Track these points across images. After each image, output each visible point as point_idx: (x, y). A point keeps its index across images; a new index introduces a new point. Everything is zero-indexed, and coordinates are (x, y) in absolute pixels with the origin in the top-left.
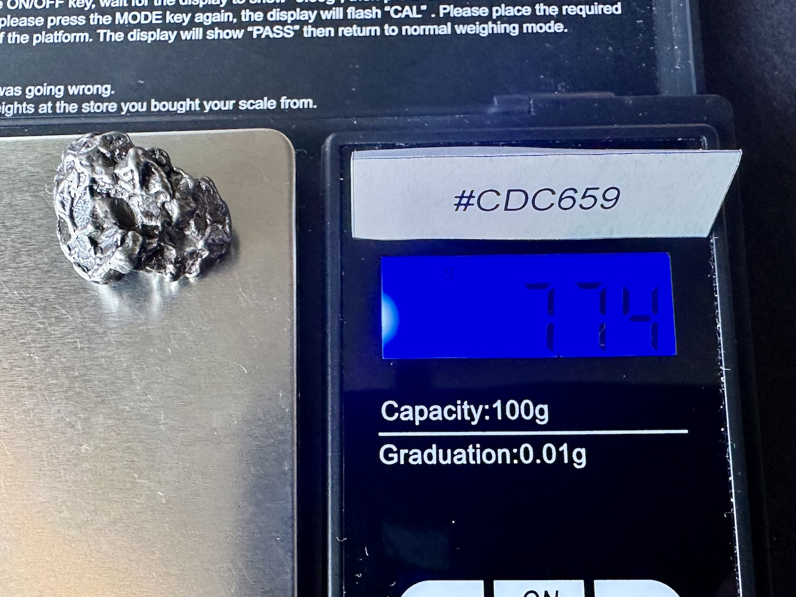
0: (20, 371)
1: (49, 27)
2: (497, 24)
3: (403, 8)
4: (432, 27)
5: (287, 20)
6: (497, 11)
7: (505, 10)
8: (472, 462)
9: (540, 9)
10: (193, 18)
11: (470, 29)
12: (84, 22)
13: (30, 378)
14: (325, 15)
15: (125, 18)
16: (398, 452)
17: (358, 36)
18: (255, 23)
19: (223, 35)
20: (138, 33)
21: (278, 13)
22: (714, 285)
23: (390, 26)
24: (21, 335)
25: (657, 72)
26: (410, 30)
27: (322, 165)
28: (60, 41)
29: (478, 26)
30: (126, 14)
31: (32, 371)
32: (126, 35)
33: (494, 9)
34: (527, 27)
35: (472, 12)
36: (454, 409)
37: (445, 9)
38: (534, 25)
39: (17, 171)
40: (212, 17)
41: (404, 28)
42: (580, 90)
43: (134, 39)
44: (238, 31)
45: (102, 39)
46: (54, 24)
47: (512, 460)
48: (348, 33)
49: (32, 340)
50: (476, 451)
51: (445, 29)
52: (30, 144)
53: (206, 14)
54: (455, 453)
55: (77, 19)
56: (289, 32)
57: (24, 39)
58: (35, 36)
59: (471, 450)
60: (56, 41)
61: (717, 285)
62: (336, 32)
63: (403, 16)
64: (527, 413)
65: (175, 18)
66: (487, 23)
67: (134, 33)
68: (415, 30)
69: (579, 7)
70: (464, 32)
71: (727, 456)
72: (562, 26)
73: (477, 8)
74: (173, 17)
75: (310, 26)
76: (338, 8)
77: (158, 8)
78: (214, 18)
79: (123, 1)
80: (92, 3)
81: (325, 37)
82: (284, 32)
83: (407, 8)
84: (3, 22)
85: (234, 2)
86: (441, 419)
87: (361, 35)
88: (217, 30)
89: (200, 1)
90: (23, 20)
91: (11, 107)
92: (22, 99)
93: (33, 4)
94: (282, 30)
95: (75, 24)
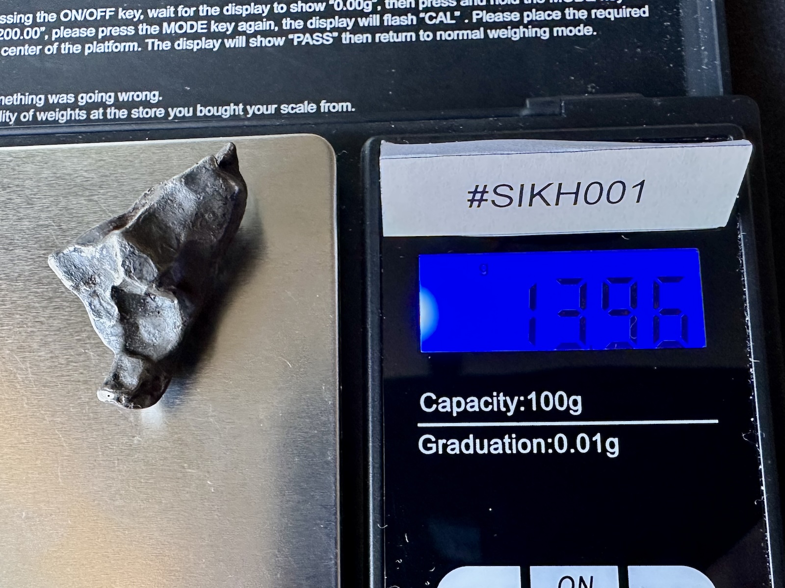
0: (76, 366)
1: (100, 37)
2: (528, 28)
3: (437, 15)
4: (465, 32)
5: (326, 28)
6: (528, 16)
7: (536, 15)
8: (508, 451)
9: (569, 13)
10: (236, 26)
11: (502, 33)
12: (133, 32)
13: (85, 372)
14: (363, 22)
15: (174, 28)
16: (436, 442)
17: (394, 42)
18: (296, 31)
19: (265, 42)
20: (185, 42)
21: (317, 21)
22: (742, 279)
23: (425, 31)
24: (77, 332)
25: (684, 72)
26: (444, 35)
27: (361, 167)
28: (110, 50)
29: (509, 30)
30: (173, 24)
31: (87, 366)
32: (173, 45)
33: (525, 14)
34: (558, 31)
35: (503, 17)
36: (490, 400)
37: (478, 14)
38: (564, 28)
39: (72, 177)
40: (255, 25)
41: (438, 33)
42: (609, 92)
43: (180, 48)
44: (279, 38)
45: (150, 48)
46: (104, 34)
47: (547, 450)
48: (385, 39)
49: (87, 337)
50: (511, 441)
51: (478, 34)
52: (85, 150)
53: (249, 23)
54: (492, 442)
55: (127, 30)
56: (328, 39)
57: (76, 49)
58: (87, 46)
59: (507, 440)
60: (107, 51)
61: (746, 279)
62: (374, 38)
63: (437, 22)
64: (561, 404)
65: (220, 27)
66: (518, 28)
67: (181, 41)
68: (449, 35)
69: (608, 10)
70: (496, 37)
71: (757, 446)
72: (591, 29)
73: (509, 13)
74: (217, 27)
75: (348, 33)
76: (374, 15)
77: (203, 18)
78: (257, 26)
79: (169, 12)
80: (141, 14)
81: (362, 43)
82: (324, 39)
83: (441, 14)
84: (56, 33)
85: (276, 11)
86: (478, 410)
87: (397, 40)
88: (259, 38)
89: (243, 10)
90: (75, 31)
91: (64, 113)
92: (74, 106)
93: (85, 17)
94: (322, 37)
95: (124, 34)
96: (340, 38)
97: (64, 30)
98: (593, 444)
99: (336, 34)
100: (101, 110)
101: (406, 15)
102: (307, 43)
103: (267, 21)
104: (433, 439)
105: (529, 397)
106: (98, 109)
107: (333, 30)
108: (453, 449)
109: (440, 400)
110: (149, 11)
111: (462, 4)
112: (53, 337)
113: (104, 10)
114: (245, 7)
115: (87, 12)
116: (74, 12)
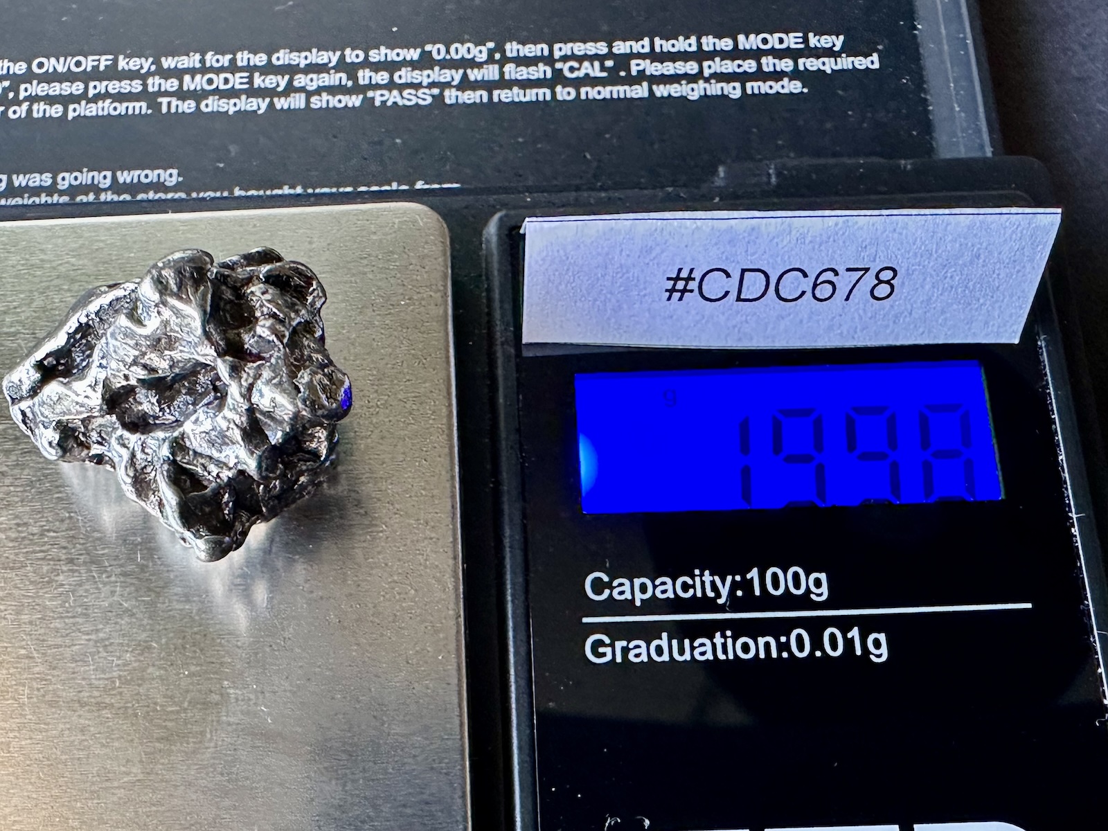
0: (56, 538)
1: (91, 94)
2: (710, 83)
3: (581, 65)
4: (621, 88)
5: (421, 82)
6: (710, 67)
7: (721, 66)
8: (722, 657)
9: (768, 63)
10: (290, 82)
11: (675, 90)
12: (140, 88)
14: (474, 75)
15: (199, 82)
16: (612, 645)
17: (521, 102)
18: (377, 87)
19: (334, 102)
20: (216, 102)
21: (409, 74)
22: (1049, 402)
23: (564, 87)
25: (933, 142)
26: (592, 93)
27: (485, 253)
28: (106, 113)
29: (684, 86)
30: (198, 77)
32: (198, 105)
33: (706, 64)
34: (753, 88)
35: (675, 68)
36: (690, 582)
37: (638, 65)
38: (760, 83)
39: (54, 264)
40: (318, 80)
43: (209, 109)
44: (354, 97)
45: (164, 110)
46: (97, 91)
47: (780, 651)
48: (507, 98)
50: (725, 640)
51: (640, 90)
53: (310, 76)
54: (696, 644)
55: (130, 85)
56: (425, 98)
57: (56, 111)
58: (71, 107)
59: (718, 640)
60: (100, 113)
61: (1054, 401)
62: (490, 97)
63: (581, 75)
64: (797, 586)
65: (267, 81)
66: (696, 82)
67: (210, 100)
68: (599, 93)
69: (821, 60)
70: (666, 94)
71: (1092, 640)
72: (799, 85)
73: (682, 63)
74: (263, 81)
75: (453, 90)
76: (491, 67)
77: (242, 69)
78: (321, 80)
79: (194, 60)
80: (152, 63)
81: (475, 103)
82: (418, 97)
83: (586, 64)
84: (26, 90)
85: (348, 60)
86: (672, 596)
87: (524, 100)
88: (325, 96)
89: (300, 59)
90: (55, 87)
91: (37, 200)
92: (51, 190)
93: (69, 68)
94: (416, 95)
95: (127, 91)
96: (441, 95)
97: (38, 84)
98: (849, 643)
99: (436, 91)
100: (91, 197)
101: (537, 66)
102: (395, 103)
103: (336, 73)
104: (607, 641)
105: (749, 576)
106: (87, 194)
107: (432, 85)
108: (637, 656)
109: (615, 583)
110: (163, 59)
111: (615, 50)
112: (19, 494)
113: (97, 57)
114: (303, 54)
115: (72, 62)
116: (53, 60)
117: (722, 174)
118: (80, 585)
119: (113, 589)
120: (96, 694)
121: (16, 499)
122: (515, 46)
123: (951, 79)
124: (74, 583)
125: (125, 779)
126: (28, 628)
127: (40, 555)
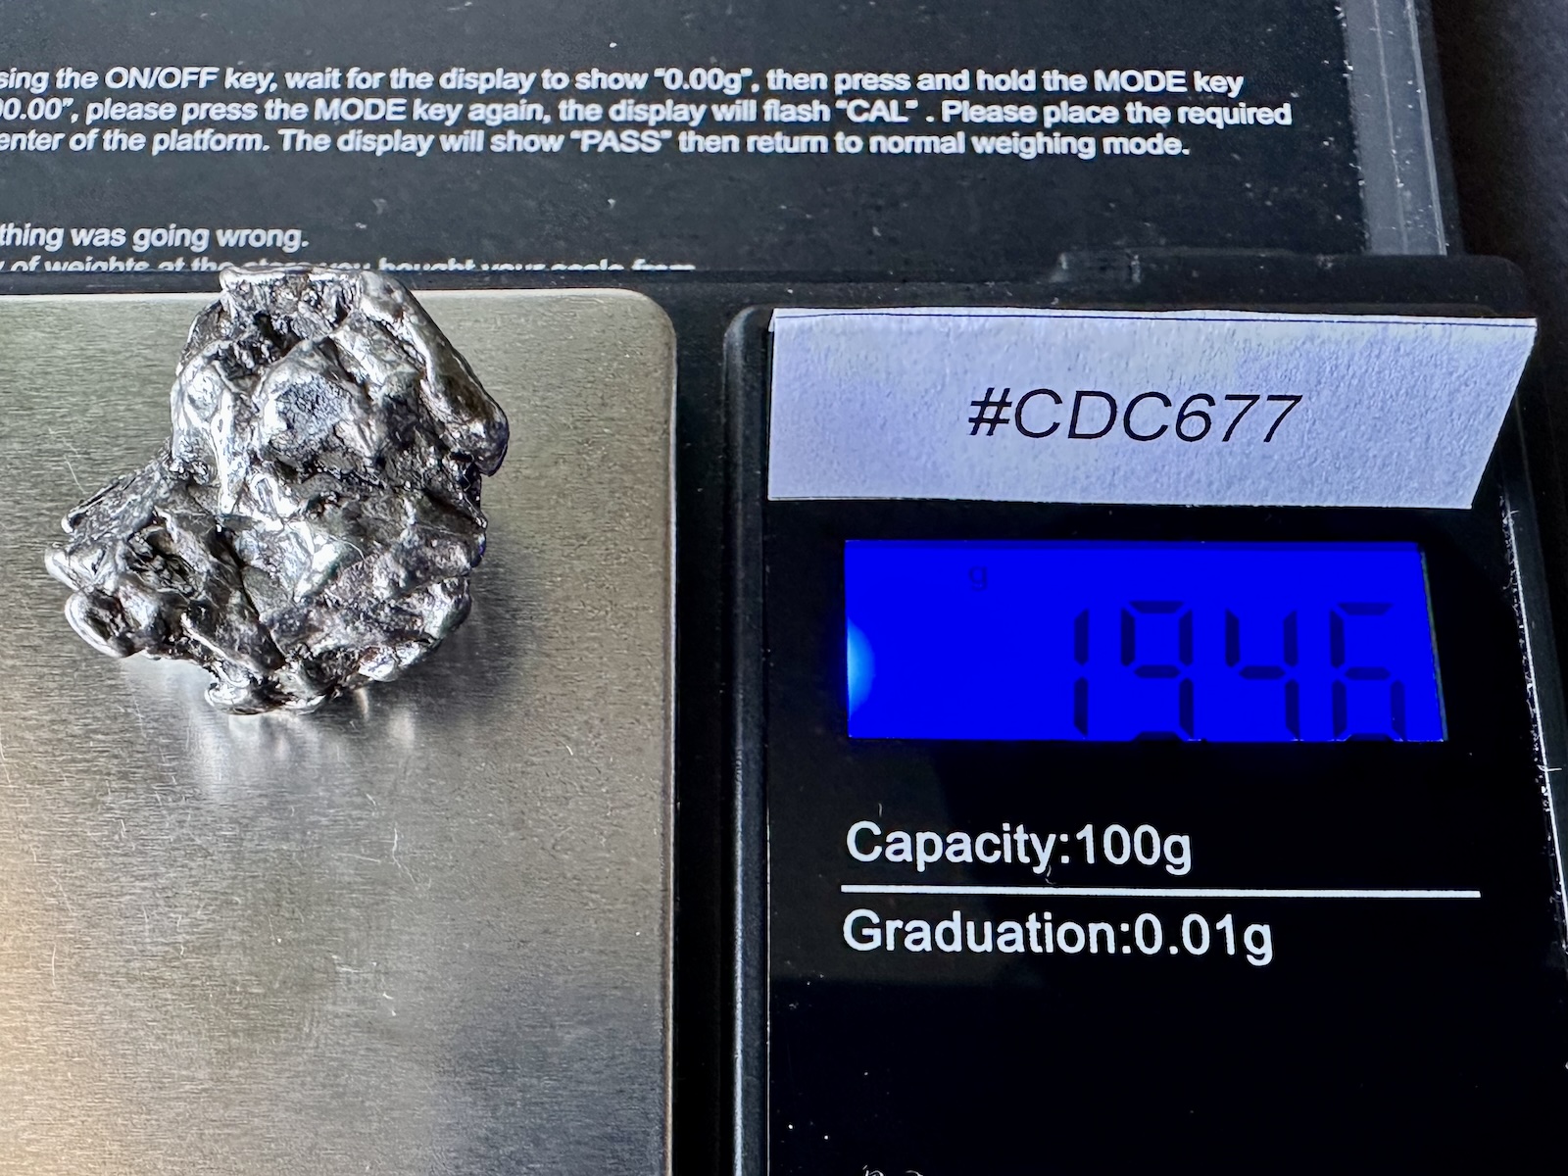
0: (104, 742)
1: (185, 122)
2: (1053, 137)
3: (872, 104)
4: (927, 140)
5: (648, 121)
6: (1053, 114)
7: (1069, 113)
8: (1036, 948)
9: (1135, 112)
10: (464, 114)
11: (1003, 145)
12: (254, 115)
13: (124, 755)
14: (721, 113)
15: (338, 109)
16: (882, 926)
17: (785, 153)
18: (586, 125)
19: (524, 143)
20: (359, 137)
21: (630, 108)
22: (1516, 606)
23: (847, 135)
25: (1364, 231)
26: (886, 144)
27: (724, 368)
28: (205, 148)
29: (1016, 140)
30: (336, 102)
31: (129, 741)
32: (334, 142)
33: (1048, 110)
34: (1112, 144)
35: (1004, 114)
36: (996, 840)
37: (952, 107)
38: (1124, 140)
39: (120, 357)
40: (504, 111)
41: (874, 140)
43: (349, 148)
44: (552, 138)
45: (287, 146)
46: (194, 117)
47: (1119, 946)
48: (766, 147)
50: (1043, 927)
51: (953, 143)
53: (492, 106)
54: (1001, 928)
55: (241, 110)
56: (651, 141)
57: (135, 142)
59: (1033, 924)
60: (197, 148)
61: (1523, 604)
62: (743, 145)
63: (872, 119)
64: (1148, 853)
65: (432, 111)
66: (1032, 134)
67: (351, 135)
68: (896, 145)
69: (1211, 110)
70: (989, 150)
72: (1178, 143)
73: (1014, 108)
74: (427, 111)
75: (691, 133)
76: (745, 102)
77: (398, 93)
78: (507, 113)
79: (331, 78)
80: (272, 81)
81: (720, 153)
82: (642, 142)
83: (879, 104)
84: (96, 111)
85: (546, 86)
86: (970, 860)
87: (790, 150)
88: (511, 135)
89: (479, 82)
90: (135, 108)
91: (104, 266)
92: (124, 252)
93: (157, 81)
94: (639, 139)
95: (235, 118)
96: (675, 140)
97: (113, 103)
98: (1218, 937)
99: (667, 134)
100: (180, 264)
101: (810, 103)
102: (609, 149)
103: (528, 103)
104: (875, 919)
105: (1079, 836)
106: (174, 260)
107: (661, 125)
108: (917, 942)
109: (890, 838)
110: (288, 75)
111: (920, 86)
112: (57, 678)
113: (197, 70)
114: (484, 76)
115: (160, 74)
116: (135, 71)
117: (1064, 266)
118: (136, 811)
119: (182, 817)
120: (151, 964)
121: (52, 685)
122: (781, 74)
123: (1392, 143)
124: (127, 808)
125: (187, 1087)
126: (61, 867)
127: (81, 766)
